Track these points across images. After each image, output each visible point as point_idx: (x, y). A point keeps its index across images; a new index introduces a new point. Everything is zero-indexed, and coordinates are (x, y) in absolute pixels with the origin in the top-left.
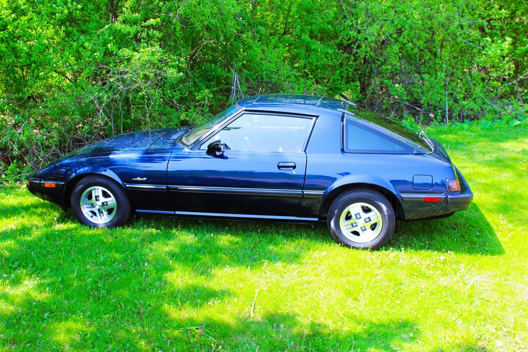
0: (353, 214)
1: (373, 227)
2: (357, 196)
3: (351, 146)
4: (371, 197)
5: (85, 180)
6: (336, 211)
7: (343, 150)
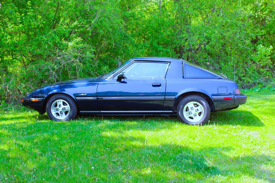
0: (189, 108)
1: (200, 114)
2: (191, 98)
3: (187, 75)
4: (198, 99)
5: (54, 96)
6: (181, 106)
7: (183, 77)
